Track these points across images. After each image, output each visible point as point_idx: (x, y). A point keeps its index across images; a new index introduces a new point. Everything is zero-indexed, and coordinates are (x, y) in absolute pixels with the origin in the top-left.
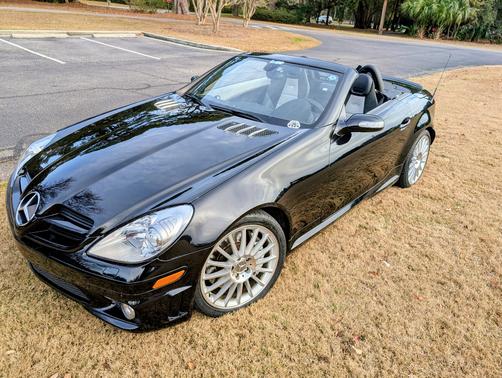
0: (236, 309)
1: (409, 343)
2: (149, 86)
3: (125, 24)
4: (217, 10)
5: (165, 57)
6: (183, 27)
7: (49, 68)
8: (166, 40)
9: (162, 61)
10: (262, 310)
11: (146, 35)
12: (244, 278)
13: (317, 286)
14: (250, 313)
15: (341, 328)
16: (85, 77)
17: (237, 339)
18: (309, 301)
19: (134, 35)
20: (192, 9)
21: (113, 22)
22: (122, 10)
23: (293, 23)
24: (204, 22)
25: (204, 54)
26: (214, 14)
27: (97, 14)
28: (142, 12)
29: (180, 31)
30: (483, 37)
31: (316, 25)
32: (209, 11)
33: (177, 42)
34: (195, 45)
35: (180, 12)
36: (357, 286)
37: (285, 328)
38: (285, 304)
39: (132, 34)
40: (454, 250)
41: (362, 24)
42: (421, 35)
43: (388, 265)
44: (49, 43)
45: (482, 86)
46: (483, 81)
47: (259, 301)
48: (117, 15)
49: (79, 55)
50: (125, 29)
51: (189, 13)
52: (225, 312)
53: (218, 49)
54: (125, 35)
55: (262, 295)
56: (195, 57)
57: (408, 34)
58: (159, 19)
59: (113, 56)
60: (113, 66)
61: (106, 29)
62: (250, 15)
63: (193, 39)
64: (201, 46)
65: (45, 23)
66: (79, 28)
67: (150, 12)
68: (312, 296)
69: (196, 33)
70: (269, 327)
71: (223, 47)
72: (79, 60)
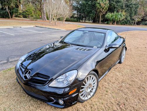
0: (87, 100)
1: (137, 105)
2: (41, 40)
3: (29, 23)
4: (56, 19)
5: (43, 32)
6: (46, 24)
7: (10, 37)
8: (42, 27)
9: (43, 33)
10: (94, 99)
11: (36, 26)
12: (89, 90)
13: (107, 92)
14: (91, 101)
15: (117, 102)
16: (22, 39)
17: (90, 108)
18: (106, 96)
19: (33, 27)
20: (48, 19)
21: (25, 23)
22: (27, 20)
23: (76, 22)
24: (52, 22)
25: (54, 31)
26: (55, 20)
27: (20, 21)
28: (33, 20)
29: (45, 25)
30: (127, 24)
31: (82, 22)
32: (54, 19)
33: (45, 28)
34: (51, 29)
35: (44, 20)
36: (117, 91)
37: (102, 104)
38: (100, 97)
39: (32, 26)
40: (139, 79)
41: (94, 21)
42: (111, 24)
43: (124, 84)
44: (8, 30)
45: (131, 36)
46: (131, 35)
47: (93, 97)
48: (26, 21)
49: (18, 33)
50: (30, 25)
51: (47, 20)
52: (84, 101)
53: (58, 29)
54: (30, 27)
55: (93, 95)
56: (52, 32)
57: (107, 24)
58: (39, 22)
59: (28, 32)
60: (29, 35)
61: (24, 25)
62: (65, 20)
63: (50, 27)
64: (53, 29)
65: (5, 24)
66: (16, 25)
67: (36, 20)
68: (107, 94)
69: (50, 25)
70: (98, 104)
71: (59, 29)
72: (18, 34)
